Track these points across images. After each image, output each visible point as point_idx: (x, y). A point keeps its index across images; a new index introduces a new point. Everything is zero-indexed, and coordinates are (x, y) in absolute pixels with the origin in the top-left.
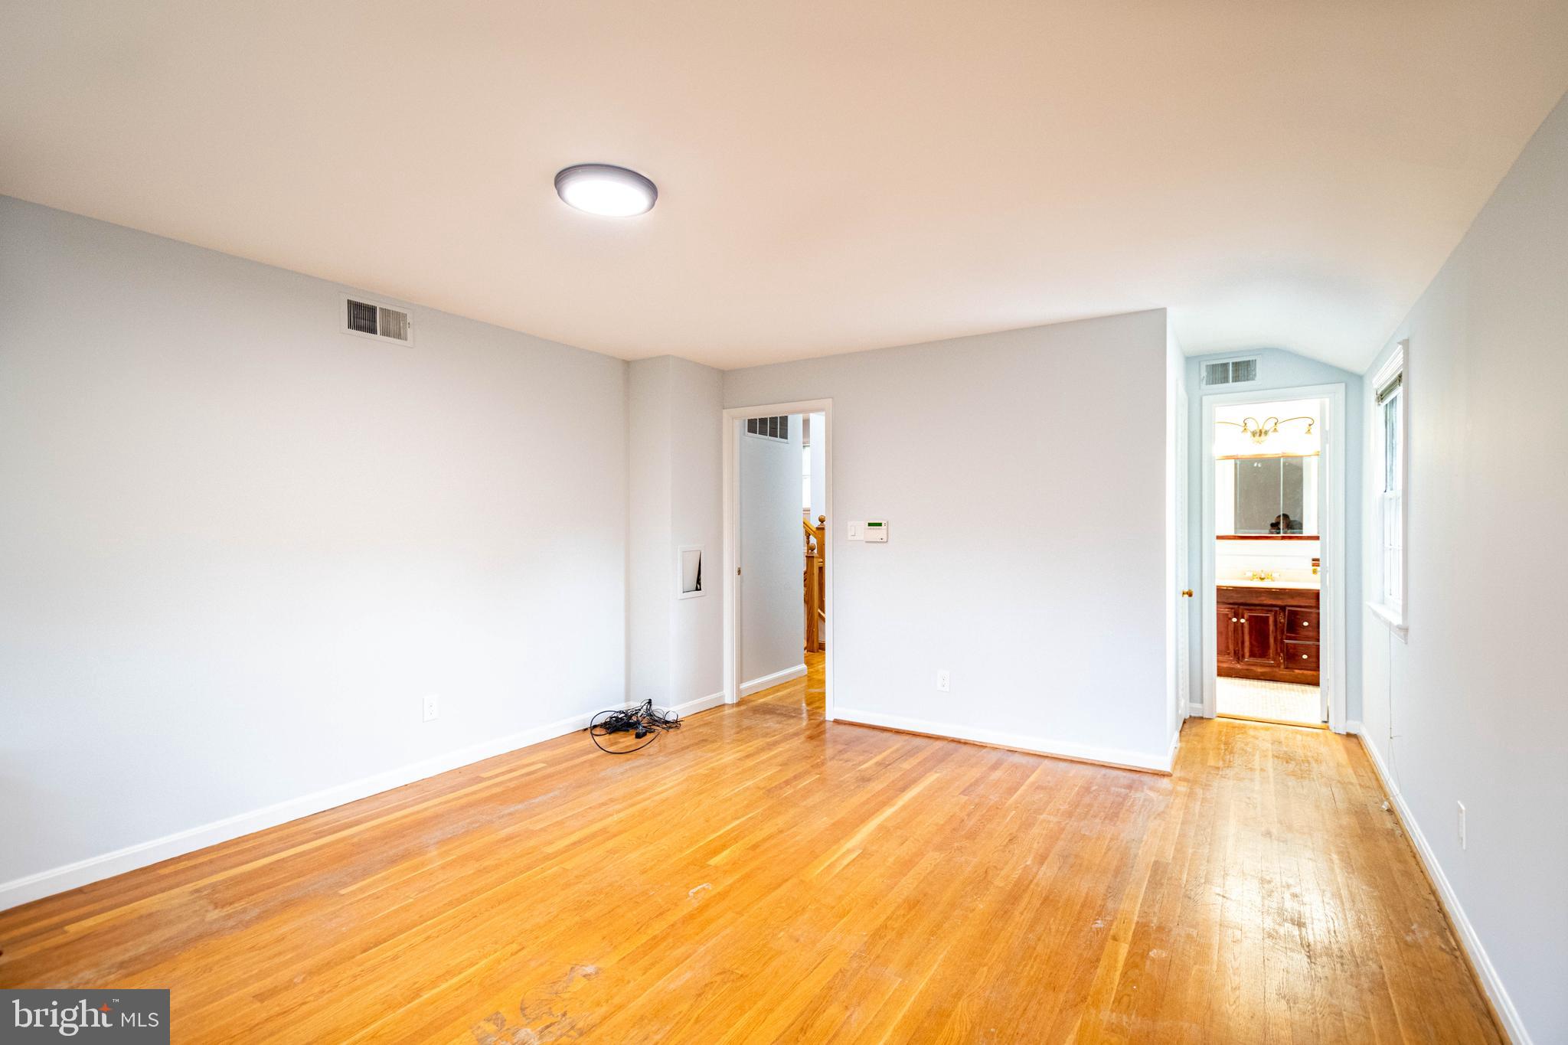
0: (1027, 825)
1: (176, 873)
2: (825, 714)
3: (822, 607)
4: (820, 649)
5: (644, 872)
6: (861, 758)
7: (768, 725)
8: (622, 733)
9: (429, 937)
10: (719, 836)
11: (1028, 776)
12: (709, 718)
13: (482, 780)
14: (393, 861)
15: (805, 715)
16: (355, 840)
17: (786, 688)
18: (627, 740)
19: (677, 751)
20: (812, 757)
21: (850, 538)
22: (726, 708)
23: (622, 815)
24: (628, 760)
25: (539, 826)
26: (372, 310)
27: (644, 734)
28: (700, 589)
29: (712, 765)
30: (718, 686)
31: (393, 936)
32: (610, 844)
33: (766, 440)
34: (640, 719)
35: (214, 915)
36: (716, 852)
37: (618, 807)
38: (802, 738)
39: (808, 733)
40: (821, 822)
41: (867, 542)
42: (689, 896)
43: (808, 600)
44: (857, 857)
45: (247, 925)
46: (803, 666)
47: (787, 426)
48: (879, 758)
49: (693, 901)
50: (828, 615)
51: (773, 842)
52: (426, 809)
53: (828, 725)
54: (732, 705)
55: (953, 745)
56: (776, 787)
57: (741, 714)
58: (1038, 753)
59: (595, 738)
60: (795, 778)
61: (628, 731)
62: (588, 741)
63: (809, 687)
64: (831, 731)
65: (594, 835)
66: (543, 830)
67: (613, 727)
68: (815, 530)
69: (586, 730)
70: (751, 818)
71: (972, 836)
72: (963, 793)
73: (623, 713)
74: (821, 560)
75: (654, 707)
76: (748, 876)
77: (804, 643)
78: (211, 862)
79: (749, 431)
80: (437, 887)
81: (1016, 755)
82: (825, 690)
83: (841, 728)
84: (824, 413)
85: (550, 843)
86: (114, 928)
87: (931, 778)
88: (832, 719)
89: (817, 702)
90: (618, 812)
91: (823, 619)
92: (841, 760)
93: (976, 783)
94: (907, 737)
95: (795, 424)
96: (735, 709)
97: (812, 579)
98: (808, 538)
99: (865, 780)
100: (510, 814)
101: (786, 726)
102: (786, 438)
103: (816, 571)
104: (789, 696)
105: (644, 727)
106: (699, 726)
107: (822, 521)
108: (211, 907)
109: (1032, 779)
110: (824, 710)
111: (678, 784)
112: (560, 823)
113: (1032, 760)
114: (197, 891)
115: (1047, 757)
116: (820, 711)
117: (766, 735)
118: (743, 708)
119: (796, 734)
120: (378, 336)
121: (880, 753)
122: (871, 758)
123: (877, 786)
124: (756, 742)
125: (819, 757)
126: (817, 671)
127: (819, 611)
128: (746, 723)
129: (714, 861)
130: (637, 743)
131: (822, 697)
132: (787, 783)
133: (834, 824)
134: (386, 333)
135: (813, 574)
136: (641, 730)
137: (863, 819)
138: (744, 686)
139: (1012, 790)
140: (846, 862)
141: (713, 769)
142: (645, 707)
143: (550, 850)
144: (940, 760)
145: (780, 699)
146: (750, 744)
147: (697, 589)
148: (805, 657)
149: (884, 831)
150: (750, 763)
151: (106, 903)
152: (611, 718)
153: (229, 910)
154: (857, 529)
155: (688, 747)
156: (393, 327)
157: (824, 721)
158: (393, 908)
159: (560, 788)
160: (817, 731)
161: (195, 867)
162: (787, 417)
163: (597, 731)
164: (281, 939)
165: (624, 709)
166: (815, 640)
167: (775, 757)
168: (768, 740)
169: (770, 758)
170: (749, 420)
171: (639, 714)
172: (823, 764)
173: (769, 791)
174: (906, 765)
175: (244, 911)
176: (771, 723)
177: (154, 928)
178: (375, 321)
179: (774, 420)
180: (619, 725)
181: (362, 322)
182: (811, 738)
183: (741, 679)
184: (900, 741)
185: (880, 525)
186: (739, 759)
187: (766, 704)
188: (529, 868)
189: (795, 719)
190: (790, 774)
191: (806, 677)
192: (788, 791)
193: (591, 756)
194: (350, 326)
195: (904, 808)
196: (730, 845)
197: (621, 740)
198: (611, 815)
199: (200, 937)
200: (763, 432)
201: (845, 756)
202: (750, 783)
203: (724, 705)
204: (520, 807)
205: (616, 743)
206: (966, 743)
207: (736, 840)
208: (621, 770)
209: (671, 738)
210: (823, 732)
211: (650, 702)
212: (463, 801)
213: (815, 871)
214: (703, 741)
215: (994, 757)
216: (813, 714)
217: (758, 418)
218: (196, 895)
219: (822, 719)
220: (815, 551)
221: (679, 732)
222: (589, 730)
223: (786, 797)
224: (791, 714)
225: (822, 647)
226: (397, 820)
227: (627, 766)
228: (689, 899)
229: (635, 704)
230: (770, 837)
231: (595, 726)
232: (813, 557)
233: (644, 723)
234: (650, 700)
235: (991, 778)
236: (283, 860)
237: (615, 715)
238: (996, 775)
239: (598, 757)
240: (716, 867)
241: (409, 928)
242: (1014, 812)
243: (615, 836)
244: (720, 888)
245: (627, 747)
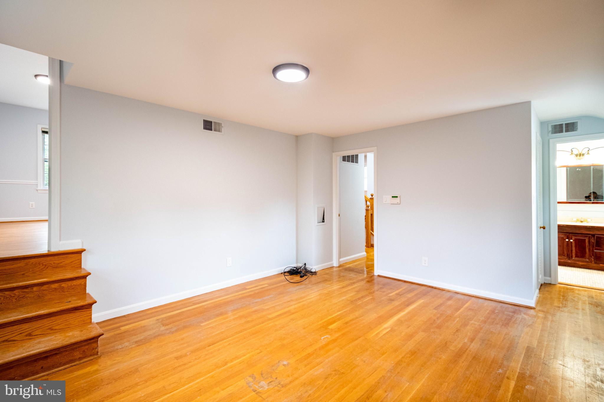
0: (465, 325)
1: (152, 313)
2: (374, 273)
3: (372, 230)
4: (371, 246)
5: (304, 328)
6: (389, 291)
7: (351, 275)
8: (295, 275)
9: (229, 344)
10: (333, 318)
11: (465, 304)
12: (328, 272)
13: (246, 289)
14: (218, 315)
15: (365, 273)
16: (206, 307)
17: (357, 261)
18: (297, 278)
19: (315, 284)
20: (368, 289)
21: (384, 202)
22: (334, 268)
23: (296, 306)
24: (297, 286)
25: (267, 308)
26: (211, 122)
27: (303, 276)
28: (324, 222)
29: (329, 290)
30: (331, 259)
31: (218, 342)
32: (292, 317)
33: (350, 164)
34: (302, 270)
35: (163, 328)
36: (331, 323)
37: (294, 303)
38: (365, 282)
39: (367, 280)
40: (373, 316)
41: (391, 204)
42: (321, 339)
43: (367, 227)
44: (389, 331)
45: (173, 333)
46: (365, 253)
47: (358, 158)
48: (397, 292)
49: (323, 342)
50: (375, 233)
51: (354, 322)
52: (228, 298)
53: (375, 277)
54: (337, 267)
55: (430, 289)
56: (354, 300)
57: (340, 271)
58: (469, 295)
59: (286, 276)
60: (362, 297)
61: (297, 275)
62: (283, 278)
63: (367, 261)
64: (376, 280)
65: (285, 313)
66: (268, 309)
67: (292, 273)
68: (369, 199)
69: (282, 273)
70: (345, 312)
71: (439, 327)
72: (435, 309)
73: (295, 268)
74: (372, 211)
75: (307, 266)
76: (343, 335)
77: (365, 244)
78: (162, 310)
79: (343, 161)
80: (232, 326)
81: (459, 294)
82: (374, 263)
83: (381, 279)
84: (373, 153)
85: (270, 314)
86: (134, 330)
87: (421, 302)
88: (377, 275)
89: (370, 267)
90: (295, 304)
91: (373, 235)
92: (381, 291)
93: (441, 305)
94: (409, 284)
95: (361, 158)
96: (338, 269)
97: (368, 219)
98: (366, 202)
99: (391, 300)
100: (256, 302)
101: (358, 276)
102: (358, 163)
103: (370, 216)
104: (359, 264)
105: (303, 273)
106: (324, 274)
107: (372, 196)
108: (162, 326)
109: (466, 305)
110: (374, 271)
111: (317, 296)
112: (274, 307)
113: (466, 297)
114: (158, 320)
115: (473, 296)
116: (372, 271)
117: (350, 279)
118: (341, 268)
119: (362, 280)
120: (213, 131)
121: (398, 290)
122: (394, 292)
123: (396, 303)
124: (346, 282)
125: (372, 290)
126: (370, 255)
127: (371, 231)
128: (342, 274)
129: (331, 327)
130: (301, 280)
131: (372, 266)
132: (359, 299)
133: (378, 317)
134: (215, 130)
135: (369, 216)
136: (302, 274)
137: (391, 316)
138: (341, 260)
139: (458, 309)
140: (384, 332)
141: (329, 291)
142: (303, 266)
143: (270, 317)
144: (424, 294)
145: (356, 266)
146: (345, 282)
147: (323, 222)
148: (365, 250)
149: (400, 322)
150: (345, 290)
151: (132, 321)
152: (291, 269)
153: (167, 327)
154: (388, 199)
155: (320, 282)
156: (217, 128)
157: (374, 275)
158: (217, 332)
159: (273, 294)
160: (371, 279)
161: (157, 312)
162: (358, 155)
163: (286, 274)
164: (183, 339)
165: (296, 266)
166: (369, 243)
167: (354, 288)
168: (351, 281)
169: (352, 289)
170: (343, 157)
171: (301, 269)
172: (374, 292)
173: (352, 301)
174: (410, 295)
175: (171, 328)
176: (352, 275)
177: (145, 331)
178: (212, 127)
179: (353, 156)
180: (294, 272)
181: (208, 127)
182: (368, 282)
183: (340, 257)
184: (406, 286)
185: (397, 197)
186: (340, 288)
187: (350, 267)
188: (263, 323)
189: (362, 274)
190: (360, 295)
191: (366, 258)
192: (360, 302)
193: (284, 283)
194: (204, 129)
195: (408, 313)
196: (337, 322)
197: (295, 278)
198: (292, 306)
199: (159, 335)
200: (348, 161)
201: (383, 290)
202: (344, 298)
203: (333, 267)
204: (259, 300)
205: (293, 279)
206: (435, 288)
207: (339, 319)
208: (295, 289)
209: (313, 278)
210: (373, 280)
211: (305, 264)
212: (240, 296)
213: (372, 335)
214: (325, 281)
215: (448, 295)
216: (369, 272)
217: (346, 155)
218: (157, 321)
219: (373, 274)
220: (369, 207)
221: (316, 276)
222: (283, 273)
223: (359, 305)
224: (360, 272)
225: (372, 246)
226: (218, 301)
227: (297, 288)
228: (321, 340)
229: (300, 265)
230: (353, 320)
231: (285, 272)
232: (368, 210)
233: (303, 272)
234: (305, 263)
235: (447, 304)
236: (183, 312)
237: (293, 268)
238: (450, 302)
239: (287, 284)
240: (332, 329)
241: (223, 340)
242: (458, 319)
243: (293, 313)
244: (333, 338)
245: (297, 281)
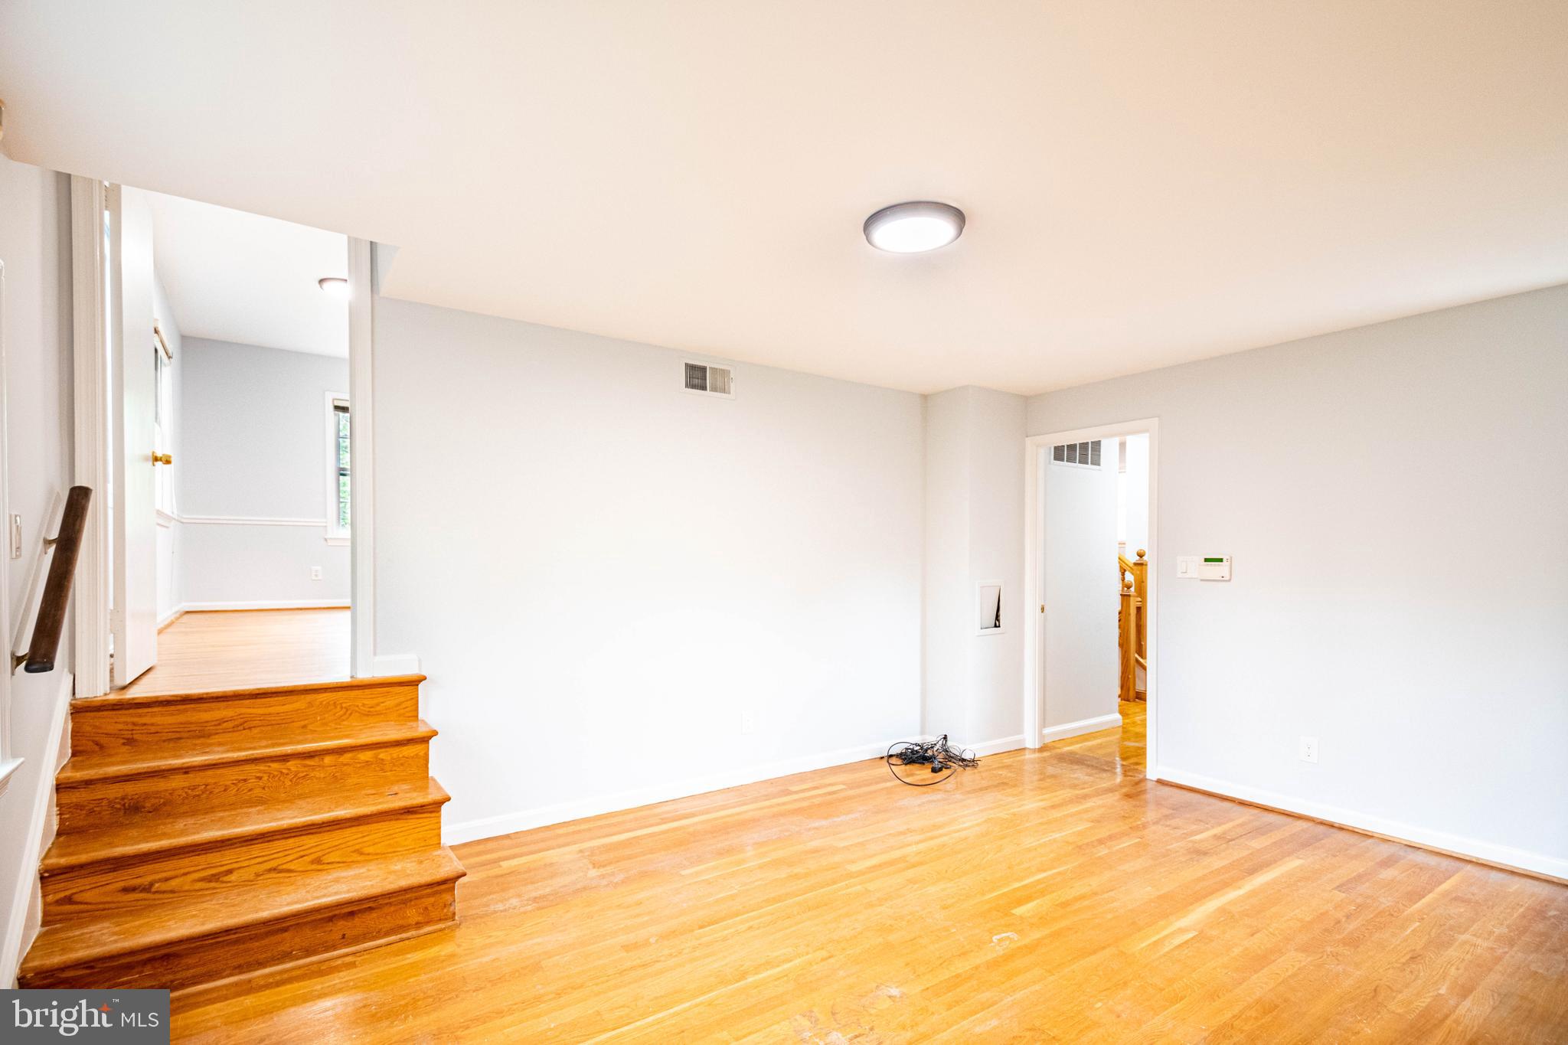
0: (1441, 943)
1: (567, 834)
2: (1145, 772)
3: (1141, 650)
4: (1137, 698)
5: (945, 908)
6: (1194, 827)
7: (1076, 775)
8: (917, 765)
9: (751, 928)
10: (1025, 886)
11: (1440, 883)
12: (1008, 761)
13: (790, 793)
14: (721, 853)
15: (1119, 770)
16: (691, 830)
17: (1095, 738)
18: (923, 773)
19: (974, 791)
20: (1129, 817)
21: (1180, 575)
22: (1027, 752)
23: (921, 846)
24: (925, 793)
25: (842, 845)
26: (703, 369)
27: (940, 770)
28: (999, 626)
29: (1012, 811)
30: (1018, 729)
31: (723, 919)
32: (911, 873)
33: (1076, 468)
34: (936, 753)
35: (593, 873)
36: (1020, 902)
37: (917, 838)
38: (1117, 796)
39: (1124, 790)
40: (1141, 892)
41: (1202, 580)
42: (992, 941)
43: (1123, 644)
44: (1192, 938)
45: (616, 885)
46: (1118, 716)
47: (1100, 451)
48: (1218, 830)
49: (998, 948)
50: (1150, 662)
51: (1086, 903)
52: (746, 812)
53: (1149, 785)
54: (1034, 751)
55: (1322, 828)
56: (1087, 844)
57: (1044, 760)
58: (1454, 855)
59: (892, 767)
60: (1111, 838)
61: (924, 764)
62: (884, 769)
63: (1123, 739)
64: (1153, 793)
65: (891, 863)
66: (847, 848)
67: (909, 759)
68: (1131, 565)
69: (882, 758)
70: (1059, 873)
71: (1353, 942)
72: (1339, 888)
73: (919, 745)
74: (1140, 599)
75: (949, 743)
76: (1056, 935)
77: (1118, 691)
78: (590, 830)
79: (1055, 459)
80: (756, 883)
81: (1419, 853)
82: (1146, 745)
83: (1167, 790)
84: (1148, 435)
85: (853, 862)
86: (529, 870)
87: (1292, 864)
88: (1155, 779)
89: (1134, 756)
90: (917, 843)
91: (1144, 668)
92: (1167, 826)
93: (1359, 878)
94: (1256, 811)
95: (1109, 450)
96: (1037, 755)
97: (1128, 621)
98: (1123, 574)
99: (1199, 853)
100: (816, 828)
101: (1098, 780)
102: (1099, 465)
103: (1133, 611)
104: (1100, 746)
105: (940, 762)
106: (999, 768)
107: (1141, 556)
108: (591, 866)
109: (1445, 886)
110: (1145, 767)
111: (978, 825)
112: (862, 844)
113: (1445, 863)
114: (581, 851)
115: (1470, 862)
116: (1139, 767)
117: (1074, 786)
118: (1046, 754)
119: (1110, 790)
120: (708, 392)
121: (1220, 824)
122: (1207, 829)
123: (1216, 863)
124: (1062, 792)
125: (1140, 819)
126: (1134, 723)
127: (1136, 656)
128: (1050, 770)
129: (1018, 911)
130: (933, 778)
131: (1141, 753)
132: (1101, 842)
133: (1160, 897)
134: (714, 389)
135: (1129, 614)
136: (936, 764)
137: (1199, 897)
138: (1047, 731)
139: (1415, 896)
140: (1178, 941)
141: (1014, 814)
142: (940, 743)
143: (854, 868)
144: (1307, 844)
145: (1090, 749)
146: (1058, 793)
147: (996, 626)
148: (1119, 706)
149: (1226, 917)
150: (1056, 814)
151: (525, 849)
152: (907, 749)
153: (602, 871)
154: (1194, 566)
155: (986, 788)
156: (719, 384)
157: (1144, 780)
158: (721, 895)
159: (860, 811)
160: (1135, 788)
161: (579, 832)
162: (1100, 441)
163: (893, 760)
164: (639, 903)
165: (920, 742)
166: (1131, 687)
167: (1086, 811)
168: (1077, 792)
169: (1079, 813)
170: (1055, 448)
171: (935, 749)
172: (1144, 826)
173: (1080, 847)
174: (1256, 844)
175: (613, 874)
176: (1080, 774)
177: (553, 876)
178: (706, 379)
179: (1084, 446)
180: (915, 757)
181: (696, 381)
182: (1128, 796)
183: (1044, 723)
184: (1248, 814)
185: (1221, 560)
186: (1044, 808)
187: (1072, 753)
188: (834, 882)
189: (1109, 774)
190: (1103, 833)
191: (1121, 729)
192: (1103, 851)
193: (889, 784)
194: (687, 386)
195: (1253, 893)
196: (1037, 898)
197: (918, 772)
198: (909, 845)
199: (585, 888)
200: (1071, 459)
201: (1173, 822)
202: (1057, 835)
203: (1024, 749)
204: (824, 823)
205: (912, 775)
206: (1341, 828)
207: (1042, 893)
208: (919, 802)
209: (968, 776)
210: (1143, 792)
211: (945, 738)
212: (775, 810)
213: (1139, 945)
214: (1003, 785)
215: (1385, 850)
216: (1129, 770)
217: (1065, 444)
218: (580, 855)
219: (1141, 776)
220: (1132, 589)
221: (976, 771)
222: (886, 758)
223: (1100, 858)
224: (1107, 767)
225: (1141, 697)
226: (722, 817)
227: (926, 798)
228: (993, 944)
229: (930, 738)
230: (1082, 897)
231: (891, 756)
232: (1129, 596)
233: (940, 758)
234: (946, 736)
235: (1381, 876)
236: (638, 837)
237: (911, 747)
238: (1387, 874)
239: (895, 786)
240: (1021, 918)
241: (737, 914)
242: (1418, 924)
243: (914, 866)
244: (1027, 941)
245: (923, 780)
